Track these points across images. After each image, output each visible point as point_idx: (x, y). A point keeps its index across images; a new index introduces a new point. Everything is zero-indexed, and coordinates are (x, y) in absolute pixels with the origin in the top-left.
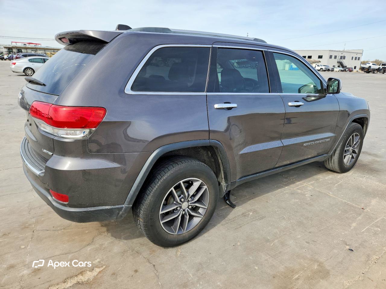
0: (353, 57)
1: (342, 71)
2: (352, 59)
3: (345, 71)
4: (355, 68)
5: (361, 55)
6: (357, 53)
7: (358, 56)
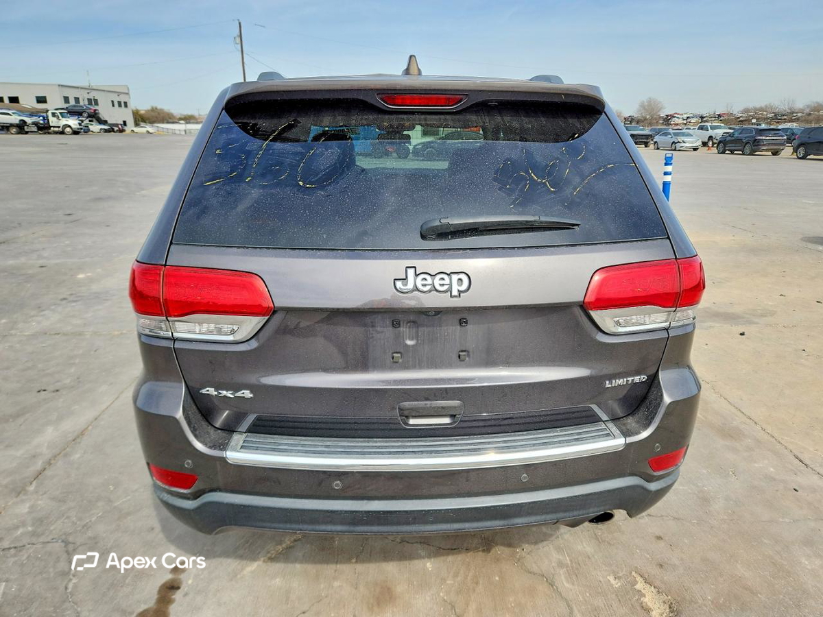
0: (113, 101)
1: (106, 131)
2: (113, 106)
3: (113, 130)
4: (125, 123)
5: (127, 96)
6: (119, 94)
7: (123, 99)
